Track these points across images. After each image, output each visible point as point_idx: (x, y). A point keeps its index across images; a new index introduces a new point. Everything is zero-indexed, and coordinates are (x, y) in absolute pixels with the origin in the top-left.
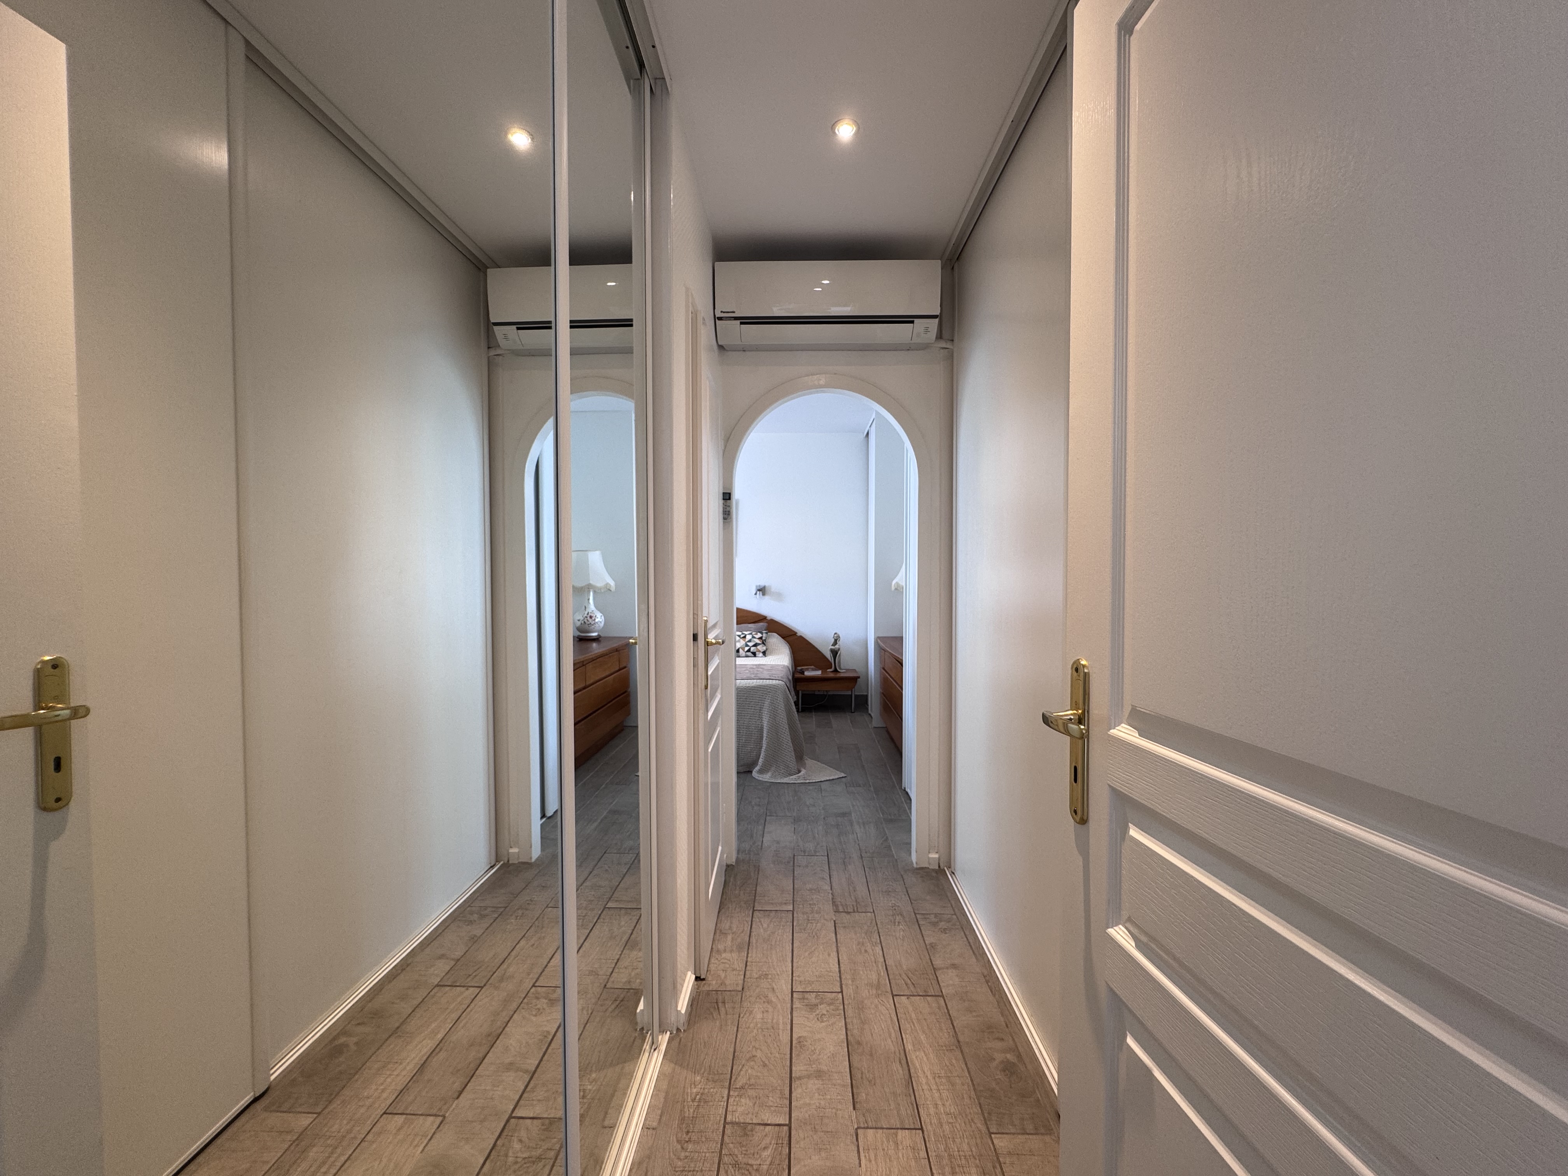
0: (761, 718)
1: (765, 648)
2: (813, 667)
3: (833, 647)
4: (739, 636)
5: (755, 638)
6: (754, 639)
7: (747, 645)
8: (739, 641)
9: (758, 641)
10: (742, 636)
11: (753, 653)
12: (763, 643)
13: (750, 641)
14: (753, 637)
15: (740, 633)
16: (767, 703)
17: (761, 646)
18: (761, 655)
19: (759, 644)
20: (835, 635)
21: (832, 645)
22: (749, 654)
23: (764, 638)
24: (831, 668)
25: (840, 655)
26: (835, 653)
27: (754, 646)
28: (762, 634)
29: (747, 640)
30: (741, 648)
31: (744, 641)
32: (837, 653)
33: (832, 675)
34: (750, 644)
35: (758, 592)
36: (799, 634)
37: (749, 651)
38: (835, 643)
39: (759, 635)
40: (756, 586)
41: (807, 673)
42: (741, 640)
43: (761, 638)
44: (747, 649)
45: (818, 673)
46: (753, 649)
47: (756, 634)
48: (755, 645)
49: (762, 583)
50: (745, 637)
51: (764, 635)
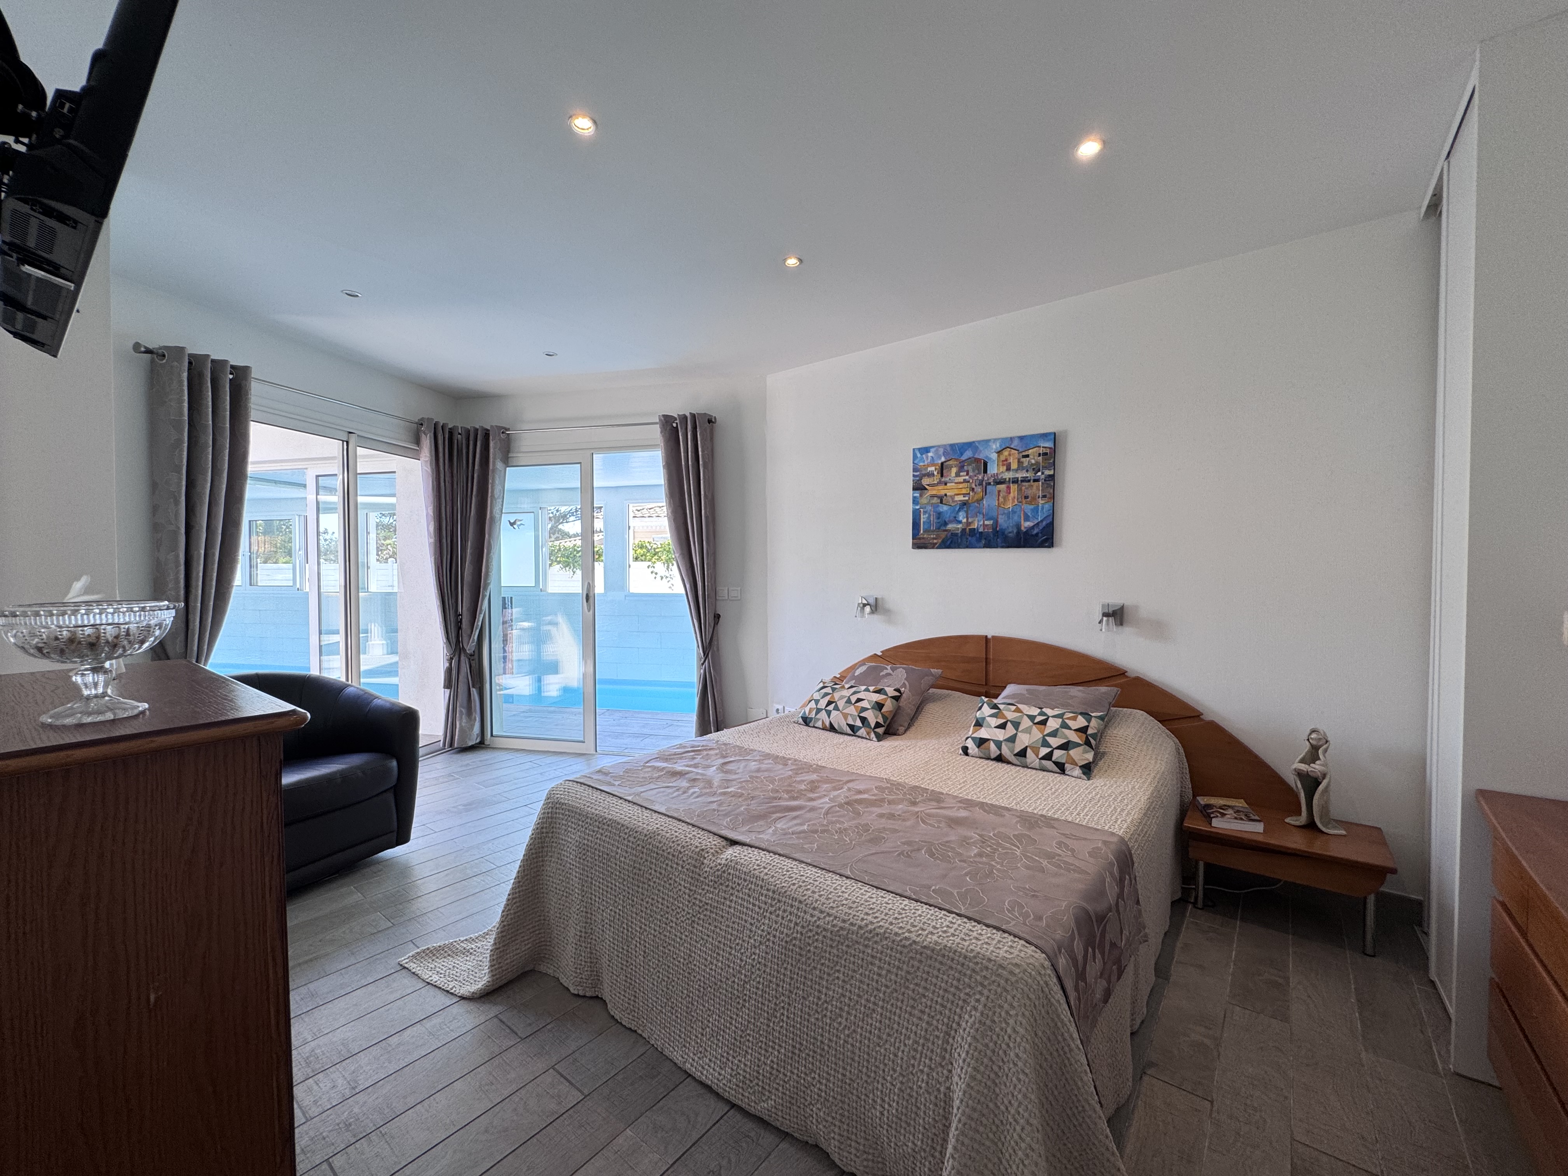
0: (946, 1063)
1: (1090, 756)
2: (1240, 803)
3: (1303, 767)
4: (1032, 718)
5: (1068, 728)
6: (1066, 731)
7: (1045, 744)
8: (1028, 731)
9: (1074, 737)
10: (1039, 719)
11: (1057, 764)
12: (1088, 743)
13: (1054, 734)
14: (1065, 726)
15: (1035, 711)
16: (969, 1021)
17: (1080, 749)
18: (1077, 772)
19: (1078, 745)
20: (1313, 736)
21: (1302, 761)
22: (1048, 764)
23: (1090, 731)
24: (1299, 813)
25: (1326, 790)
26: (1312, 783)
27: (1061, 747)
28: (1089, 721)
29: (1047, 731)
30: (1032, 748)
31: (1042, 731)
32: (1319, 784)
33: (1296, 842)
34: (1054, 742)
35: (1105, 619)
36: (1207, 717)
37: (1048, 757)
38: (1313, 755)
39: (1081, 722)
40: (1103, 606)
41: (1220, 824)
42: (1035, 729)
43: (1083, 730)
44: (1044, 751)
45: (1254, 829)
46: (1058, 754)
47: (1074, 719)
48: (1065, 747)
49: (1115, 600)
50: (1044, 723)
51: (1094, 723)
